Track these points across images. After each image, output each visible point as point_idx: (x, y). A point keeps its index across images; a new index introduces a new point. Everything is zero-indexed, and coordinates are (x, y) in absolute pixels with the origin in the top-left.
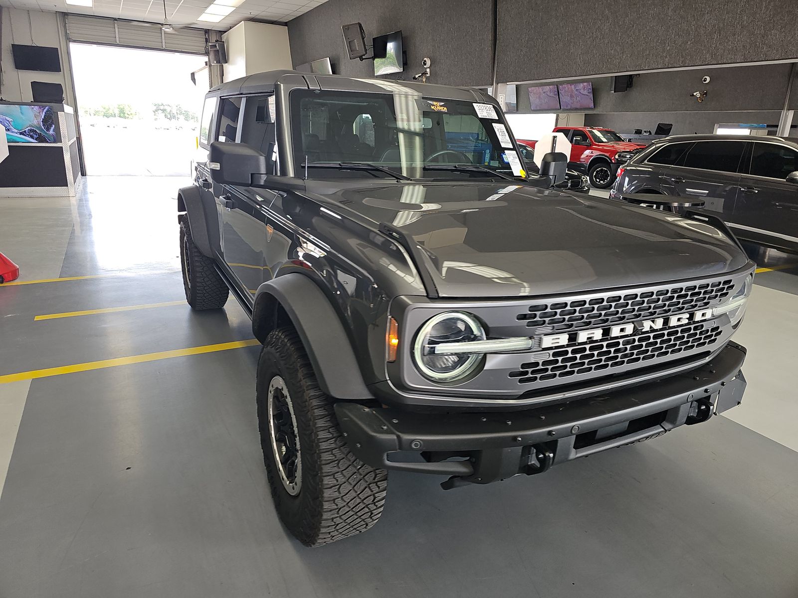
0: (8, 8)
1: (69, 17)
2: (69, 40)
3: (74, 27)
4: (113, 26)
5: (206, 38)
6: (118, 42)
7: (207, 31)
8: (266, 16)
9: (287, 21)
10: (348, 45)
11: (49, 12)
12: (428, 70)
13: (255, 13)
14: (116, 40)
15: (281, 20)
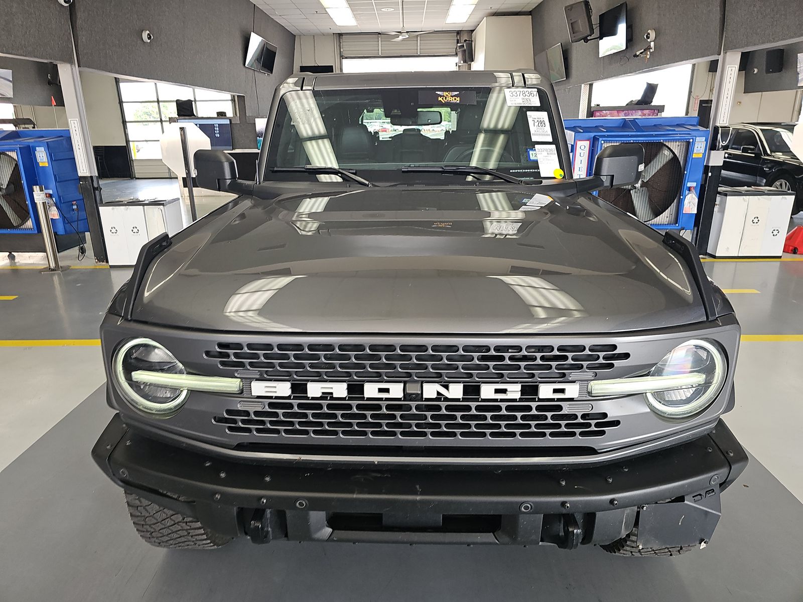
0: (300, 36)
1: (343, 37)
2: (342, 57)
3: (348, 46)
4: (377, 40)
5: (457, 40)
6: (380, 54)
7: (458, 33)
8: (506, 9)
9: (531, 10)
10: (570, 27)
11: (328, 35)
12: (652, 44)
13: (497, 6)
14: (378, 53)
15: (524, 10)
